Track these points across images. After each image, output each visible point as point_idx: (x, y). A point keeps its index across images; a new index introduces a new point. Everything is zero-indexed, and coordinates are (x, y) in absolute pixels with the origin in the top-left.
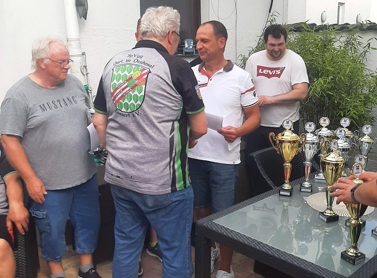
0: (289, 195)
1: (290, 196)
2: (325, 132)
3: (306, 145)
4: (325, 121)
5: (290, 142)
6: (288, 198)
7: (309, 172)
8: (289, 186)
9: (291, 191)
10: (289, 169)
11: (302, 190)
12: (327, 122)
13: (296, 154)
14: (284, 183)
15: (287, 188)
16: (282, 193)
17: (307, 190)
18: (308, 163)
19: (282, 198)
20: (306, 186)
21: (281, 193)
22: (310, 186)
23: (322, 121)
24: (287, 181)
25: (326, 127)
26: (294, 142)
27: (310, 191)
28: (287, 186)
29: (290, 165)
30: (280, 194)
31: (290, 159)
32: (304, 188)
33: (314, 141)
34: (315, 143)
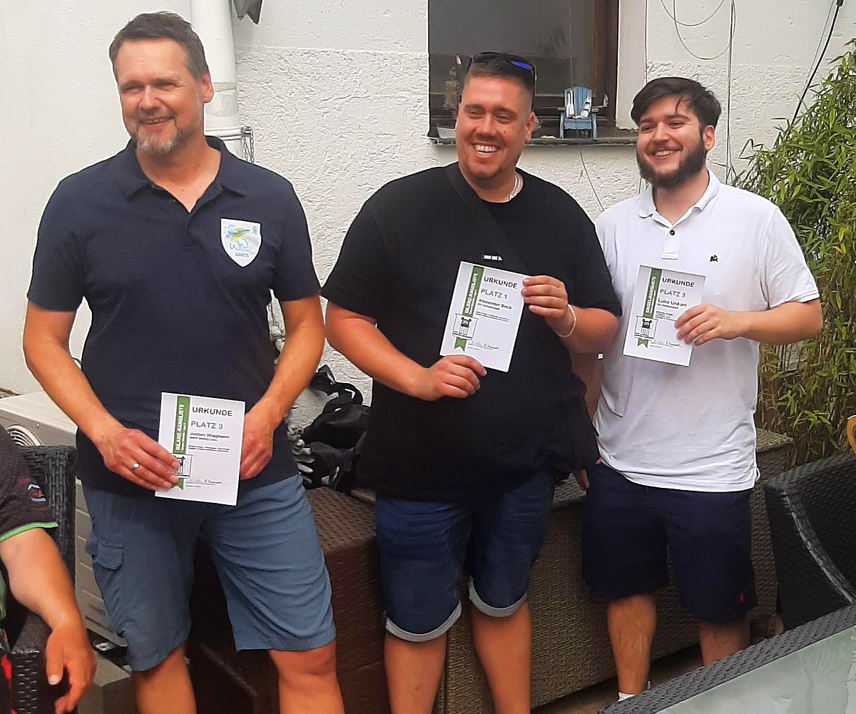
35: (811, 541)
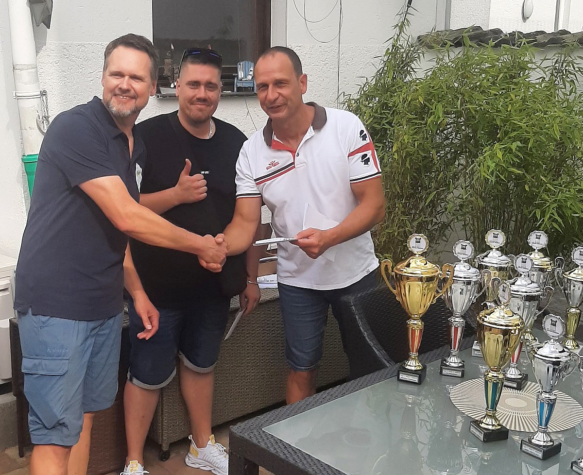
0: (417, 381)
1: (420, 383)
2: (494, 258)
3: (455, 286)
4: (496, 238)
5: (421, 279)
6: (415, 388)
7: (458, 337)
8: (417, 364)
9: (421, 374)
10: (419, 331)
11: (445, 372)
12: (501, 239)
13: (432, 302)
14: (407, 358)
15: (413, 368)
16: (403, 376)
17: (454, 373)
18: (457, 321)
19: (403, 386)
20: (453, 365)
21: (400, 376)
22: (460, 365)
23: (489, 237)
24: (414, 354)
25: (497, 249)
26: (430, 279)
27: (460, 374)
28: (413, 364)
29: (420, 323)
30: (400, 378)
31: (422, 311)
32: (449, 369)
33: (469, 278)
34: (472, 283)
35: (367, 332)
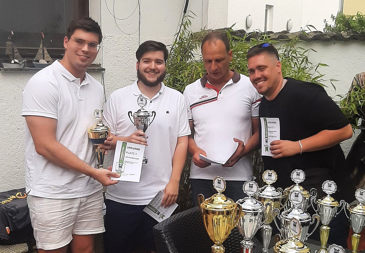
3: (246, 217)
4: (270, 177)
5: (222, 213)
12: (274, 177)
18: (247, 244)
23: (265, 176)
26: (229, 213)
29: (222, 248)
31: (224, 238)
33: (256, 210)
34: (259, 214)
